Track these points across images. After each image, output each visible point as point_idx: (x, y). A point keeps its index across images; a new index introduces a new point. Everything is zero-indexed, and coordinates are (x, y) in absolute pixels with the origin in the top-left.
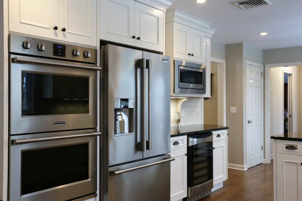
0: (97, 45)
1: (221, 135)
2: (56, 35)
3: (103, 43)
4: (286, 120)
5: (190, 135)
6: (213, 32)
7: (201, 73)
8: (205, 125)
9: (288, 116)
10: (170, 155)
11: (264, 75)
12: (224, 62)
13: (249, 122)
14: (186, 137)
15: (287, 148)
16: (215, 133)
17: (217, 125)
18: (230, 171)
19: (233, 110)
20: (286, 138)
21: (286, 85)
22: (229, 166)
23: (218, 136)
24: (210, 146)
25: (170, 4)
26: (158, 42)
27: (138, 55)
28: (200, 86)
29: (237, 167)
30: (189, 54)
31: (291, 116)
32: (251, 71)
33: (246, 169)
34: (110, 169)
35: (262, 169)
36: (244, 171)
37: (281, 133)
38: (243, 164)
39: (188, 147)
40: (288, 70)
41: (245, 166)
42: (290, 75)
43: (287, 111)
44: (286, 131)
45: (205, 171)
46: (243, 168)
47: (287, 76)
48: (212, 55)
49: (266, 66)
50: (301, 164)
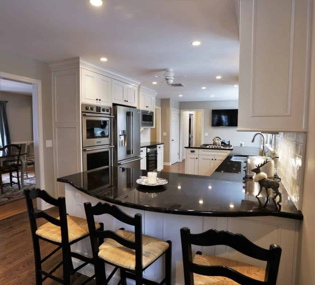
0: (111, 106)
1: (161, 147)
2: (97, 102)
3: (114, 105)
4: (190, 139)
5: (148, 147)
6: (156, 94)
7: (152, 116)
8: (151, 143)
9: (191, 137)
10: (140, 157)
11: (180, 115)
12: (160, 108)
13: (172, 140)
14: (146, 148)
15: (191, 152)
16: (158, 146)
17: (156, 142)
18: (164, 166)
19: (165, 134)
20: (189, 147)
21: (190, 120)
22: (164, 164)
23: (160, 147)
24: (156, 153)
25: (140, 83)
26: (135, 102)
27: (128, 109)
28: (151, 123)
29: (167, 164)
31: (192, 137)
32: (174, 114)
33: (170, 165)
34: (119, 162)
35: (178, 164)
36: (170, 166)
37: (187, 146)
38: (169, 162)
39: (147, 153)
40: (191, 113)
41: (170, 163)
42: (192, 115)
43: (190, 134)
44: (190, 145)
45: (154, 165)
46: (169, 164)
47: (190, 115)
48: (156, 105)
49: (181, 111)
50: (197, 158)
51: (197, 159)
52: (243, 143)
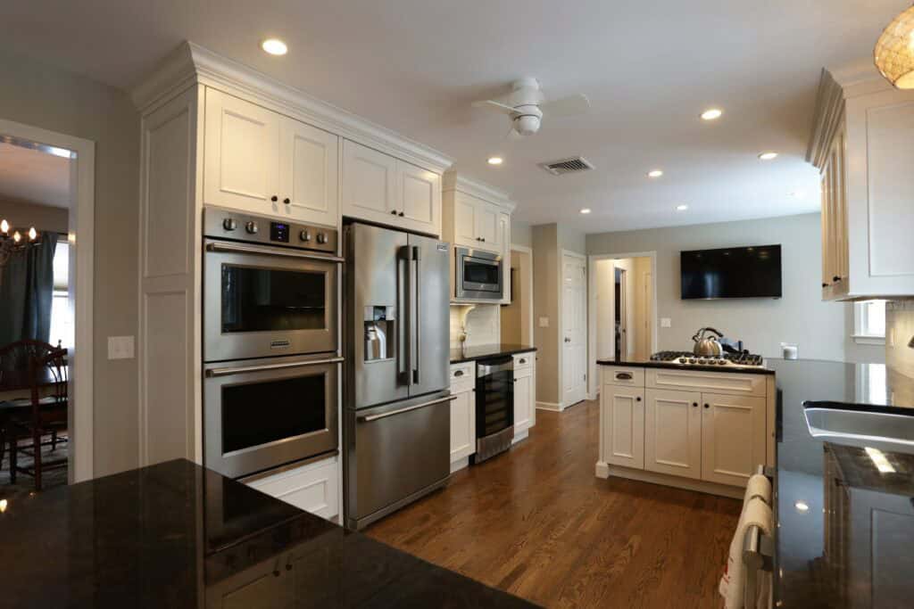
0: (338, 224)
1: (526, 359)
2: (275, 208)
3: (347, 221)
4: (618, 337)
5: (481, 360)
6: (512, 206)
7: (496, 267)
8: (502, 345)
9: (621, 332)
10: (449, 392)
11: (587, 271)
12: (529, 251)
13: (566, 340)
14: (473, 363)
15: (618, 377)
16: (517, 357)
17: (520, 346)
18: (539, 413)
19: (544, 322)
20: (617, 362)
21: (617, 286)
22: (537, 405)
23: (522, 361)
24: (509, 376)
25: (449, 164)
26: (431, 219)
27: (401, 239)
28: (495, 287)
29: (548, 406)
30: (479, 239)
31: (624, 331)
32: (568, 265)
33: (561, 410)
34: (359, 414)
35: (585, 408)
36: (558, 412)
37: (610, 355)
38: (557, 402)
39: (477, 379)
40: (620, 263)
41: (560, 404)
42: (623, 271)
43: (619, 323)
44: (618, 352)
45: (502, 414)
46: (558, 407)
47: (618, 272)
48: (513, 241)
49: (590, 258)
50: (639, 399)
51: (642, 402)
52: (793, 349)
